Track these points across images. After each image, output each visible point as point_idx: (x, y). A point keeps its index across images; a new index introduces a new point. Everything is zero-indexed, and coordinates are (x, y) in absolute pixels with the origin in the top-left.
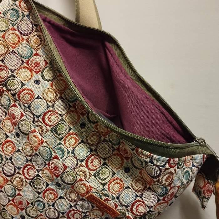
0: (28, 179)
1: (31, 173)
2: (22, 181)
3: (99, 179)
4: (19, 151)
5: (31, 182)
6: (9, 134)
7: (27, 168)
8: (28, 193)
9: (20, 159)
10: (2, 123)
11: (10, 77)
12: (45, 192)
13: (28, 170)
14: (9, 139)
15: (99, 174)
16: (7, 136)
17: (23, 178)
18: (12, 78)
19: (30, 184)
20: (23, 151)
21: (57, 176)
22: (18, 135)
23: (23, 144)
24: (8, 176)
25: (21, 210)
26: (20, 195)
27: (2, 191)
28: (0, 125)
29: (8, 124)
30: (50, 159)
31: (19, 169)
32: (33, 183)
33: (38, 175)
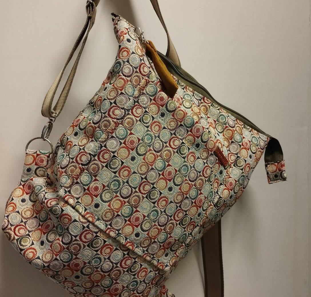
0: (175, 149)
1: (177, 143)
2: (170, 152)
4: (164, 128)
5: (178, 150)
6: (154, 116)
7: (172, 140)
8: (177, 161)
9: (166, 135)
10: (148, 108)
12: (188, 155)
13: (174, 142)
16: (153, 118)
17: (171, 149)
18: (151, 73)
19: (177, 152)
20: (168, 127)
21: (198, 137)
22: (163, 115)
23: (167, 121)
24: (158, 152)
25: (170, 180)
26: (169, 165)
27: (152, 169)
28: (147, 110)
29: (154, 108)
30: (193, 125)
31: (166, 143)
32: (180, 151)
33: (183, 143)
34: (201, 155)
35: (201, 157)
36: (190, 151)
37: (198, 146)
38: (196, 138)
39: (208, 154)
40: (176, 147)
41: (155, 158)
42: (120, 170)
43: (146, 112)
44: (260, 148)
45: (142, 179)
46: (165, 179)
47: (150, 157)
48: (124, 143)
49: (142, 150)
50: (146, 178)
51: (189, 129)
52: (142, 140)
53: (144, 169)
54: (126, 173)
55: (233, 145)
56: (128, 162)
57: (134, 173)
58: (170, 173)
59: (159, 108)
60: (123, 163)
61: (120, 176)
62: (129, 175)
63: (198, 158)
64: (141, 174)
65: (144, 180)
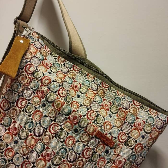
0: (54, 134)
1: (56, 129)
2: (49, 137)
3: (98, 124)
4: (45, 116)
5: (56, 135)
6: (37, 107)
7: (52, 126)
8: (55, 144)
9: (46, 122)
10: (32, 100)
11: (36, 70)
12: (66, 140)
13: (53, 127)
14: (37, 109)
15: (96, 121)
16: (36, 108)
17: (50, 134)
18: (37, 71)
19: (56, 137)
20: (48, 115)
21: (75, 124)
22: (44, 105)
23: (48, 111)
24: (38, 136)
25: (49, 161)
26: (48, 148)
27: (33, 151)
28: (30, 102)
29: (36, 100)
30: (70, 113)
31: (46, 129)
32: (58, 136)
33: (61, 129)
34: (81, 138)
35: (81, 140)
36: (69, 135)
37: (76, 131)
38: (74, 125)
39: (89, 137)
40: (54, 132)
41: (35, 142)
42: (6, 150)
43: (29, 103)
44: (156, 127)
45: (24, 159)
46: (44, 160)
47: (31, 141)
48: (9, 130)
49: (23, 135)
50: (27, 158)
51: (67, 117)
52: (24, 126)
53: (25, 151)
54: (10, 154)
55: (125, 125)
56: (12, 145)
57: (17, 153)
58: (48, 155)
59: (40, 100)
60: (7, 145)
61: (6, 155)
62: (13, 155)
63: (78, 141)
64: (23, 155)
65: (26, 160)
